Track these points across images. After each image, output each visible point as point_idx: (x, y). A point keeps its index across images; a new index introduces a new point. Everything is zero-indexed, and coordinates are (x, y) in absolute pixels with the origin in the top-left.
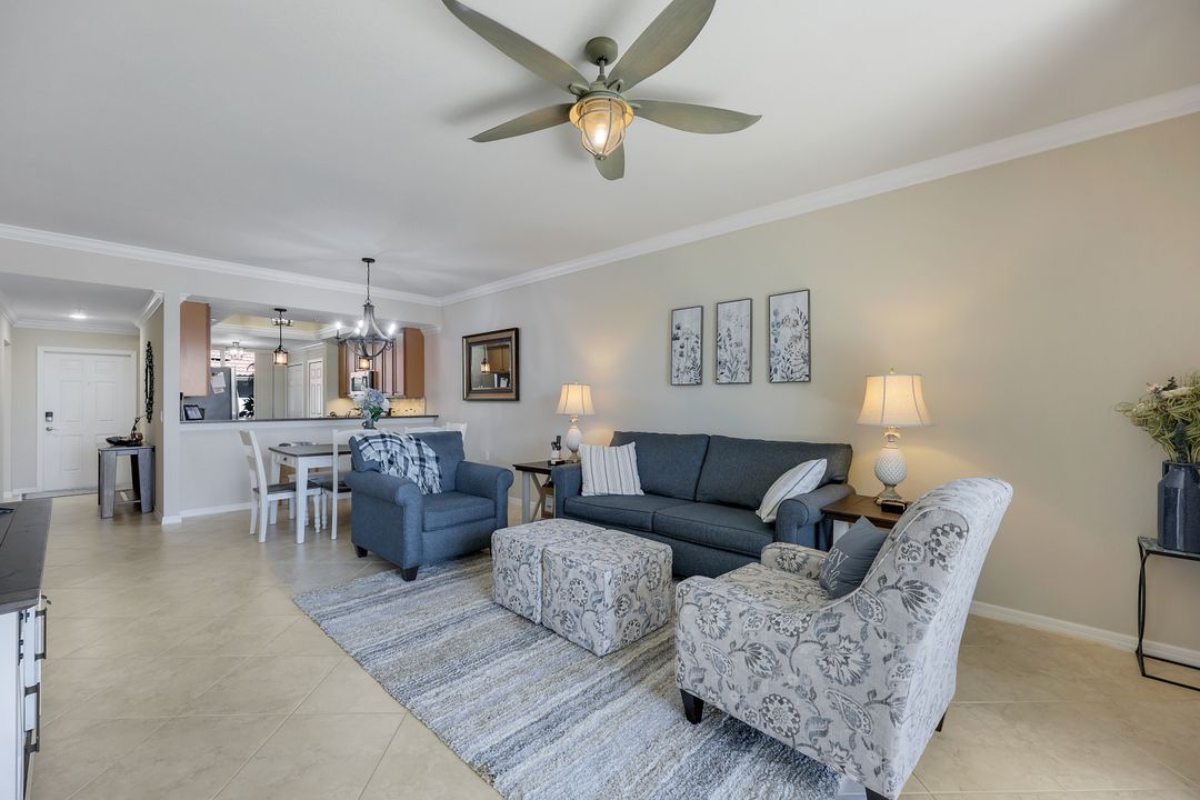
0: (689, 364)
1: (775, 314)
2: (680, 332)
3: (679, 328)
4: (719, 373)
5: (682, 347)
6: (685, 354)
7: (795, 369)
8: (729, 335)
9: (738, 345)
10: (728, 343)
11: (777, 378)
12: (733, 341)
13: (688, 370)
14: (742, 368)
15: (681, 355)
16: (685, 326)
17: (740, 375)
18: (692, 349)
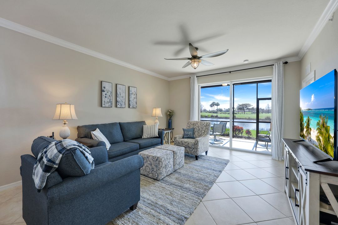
0: (108, 101)
1: (131, 91)
2: (105, 90)
3: (105, 88)
4: (117, 104)
5: (106, 95)
6: (107, 97)
7: (134, 105)
8: (120, 94)
9: (122, 97)
10: (120, 96)
11: (131, 107)
12: (121, 96)
13: (108, 102)
14: (123, 104)
15: (106, 97)
16: (107, 88)
17: (123, 105)
18: (109, 96)
